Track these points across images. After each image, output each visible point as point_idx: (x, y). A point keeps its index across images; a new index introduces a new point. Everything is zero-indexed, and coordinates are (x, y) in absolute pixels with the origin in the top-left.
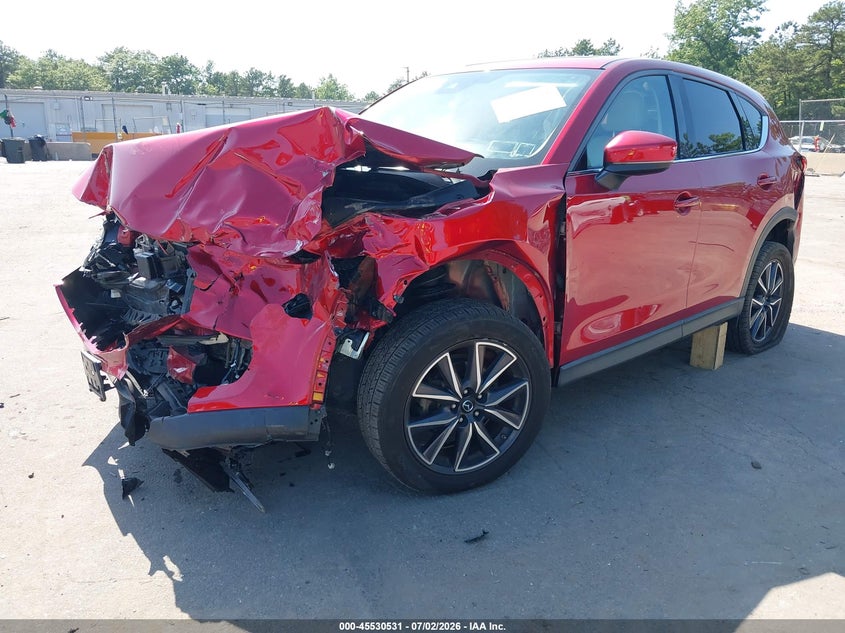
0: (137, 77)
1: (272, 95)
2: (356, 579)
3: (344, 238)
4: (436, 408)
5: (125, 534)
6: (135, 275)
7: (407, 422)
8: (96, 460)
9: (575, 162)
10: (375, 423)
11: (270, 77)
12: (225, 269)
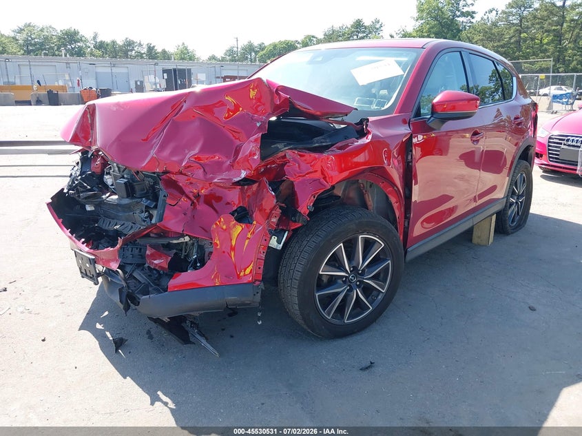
0: (42, 44)
1: (142, 57)
2: (295, 399)
3: (271, 167)
4: (332, 280)
5: (125, 378)
6: (108, 195)
7: (315, 291)
8: (87, 325)
9: (414, 112)
10: (295, 293)
11: (140, 45)
12: (187, 190)
